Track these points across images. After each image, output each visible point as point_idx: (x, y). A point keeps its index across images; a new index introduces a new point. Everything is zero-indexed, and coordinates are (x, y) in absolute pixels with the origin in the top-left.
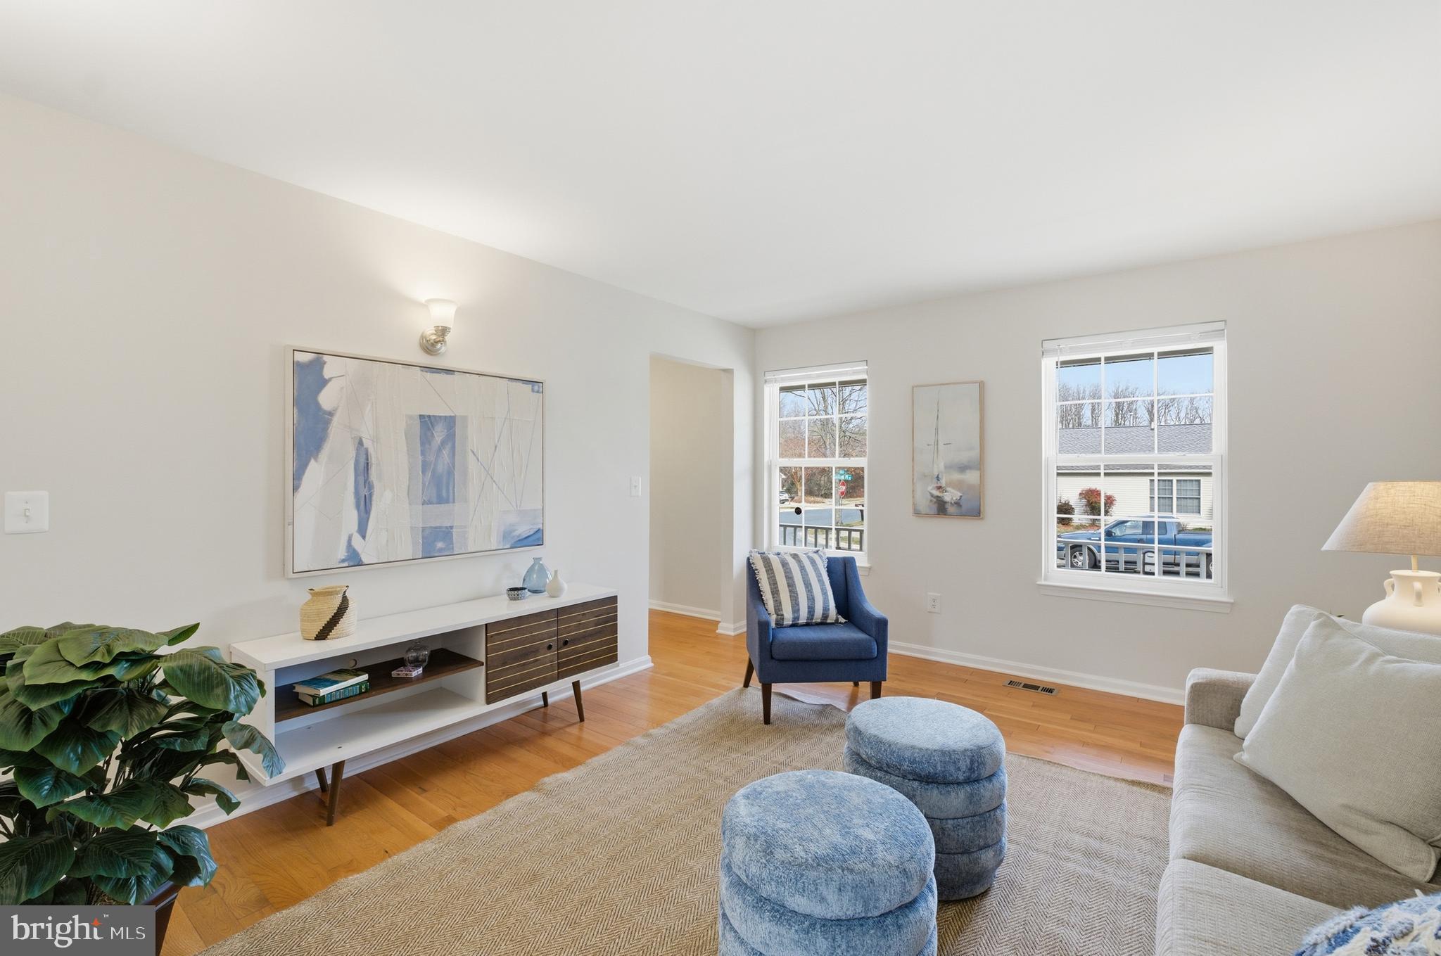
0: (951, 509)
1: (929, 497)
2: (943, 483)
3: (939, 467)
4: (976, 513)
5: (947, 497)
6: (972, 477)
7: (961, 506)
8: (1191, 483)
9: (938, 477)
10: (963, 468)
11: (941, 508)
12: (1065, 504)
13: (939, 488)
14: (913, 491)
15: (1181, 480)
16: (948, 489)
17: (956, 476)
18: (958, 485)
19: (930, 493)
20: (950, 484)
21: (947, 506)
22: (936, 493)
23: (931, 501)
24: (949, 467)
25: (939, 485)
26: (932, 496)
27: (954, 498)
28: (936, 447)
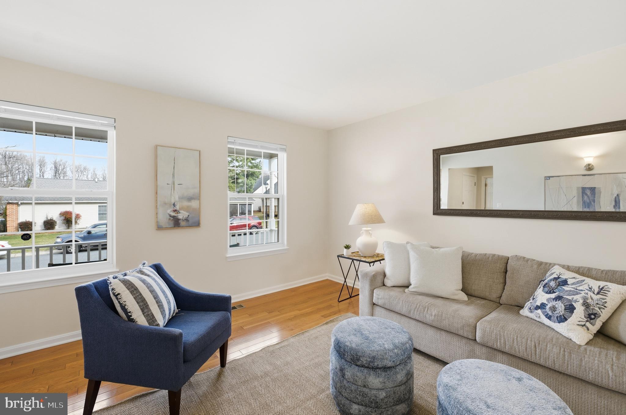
0: (182, 223)
1: (168, 217)
2: (177, 208)
3: (175, 198)
4: (197, 224)
5: (180, 216)
6: (194, 204)
7: (188, 221)
8: (102, 207)
9: (174, 205)
10: (190, 199)
11: (176, 223)
12: (51, 220)
13: (175, 211)
14: (157, 213)
15: (100, 206)
16: (181, 211)
17: (186, 204)
18: (187, 209)
19: (169, 214)
20: (182, 208)
21: (180, 221)
22: (173, 214)
23: (170, 219)
24: (181, 198)
25: (175, 209)
26: (170, 216)
27: (185, 217)
28: (173, 185)
